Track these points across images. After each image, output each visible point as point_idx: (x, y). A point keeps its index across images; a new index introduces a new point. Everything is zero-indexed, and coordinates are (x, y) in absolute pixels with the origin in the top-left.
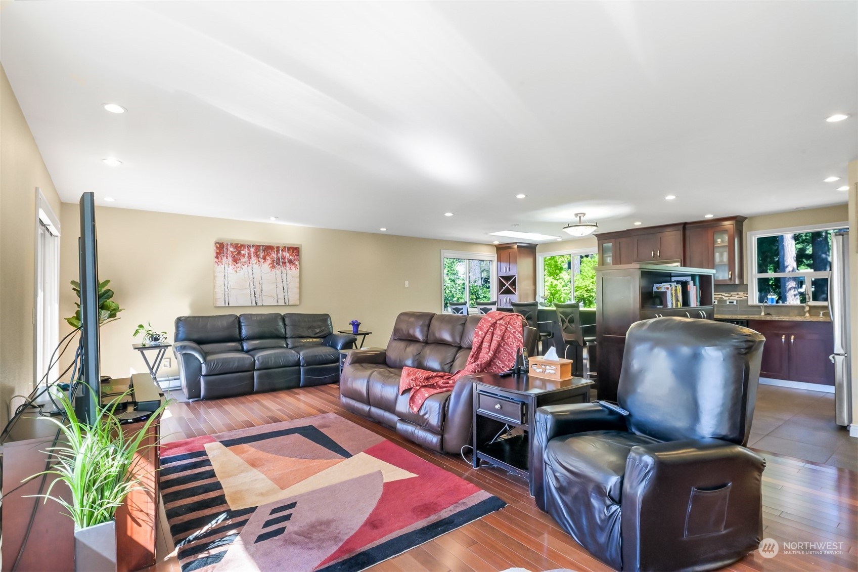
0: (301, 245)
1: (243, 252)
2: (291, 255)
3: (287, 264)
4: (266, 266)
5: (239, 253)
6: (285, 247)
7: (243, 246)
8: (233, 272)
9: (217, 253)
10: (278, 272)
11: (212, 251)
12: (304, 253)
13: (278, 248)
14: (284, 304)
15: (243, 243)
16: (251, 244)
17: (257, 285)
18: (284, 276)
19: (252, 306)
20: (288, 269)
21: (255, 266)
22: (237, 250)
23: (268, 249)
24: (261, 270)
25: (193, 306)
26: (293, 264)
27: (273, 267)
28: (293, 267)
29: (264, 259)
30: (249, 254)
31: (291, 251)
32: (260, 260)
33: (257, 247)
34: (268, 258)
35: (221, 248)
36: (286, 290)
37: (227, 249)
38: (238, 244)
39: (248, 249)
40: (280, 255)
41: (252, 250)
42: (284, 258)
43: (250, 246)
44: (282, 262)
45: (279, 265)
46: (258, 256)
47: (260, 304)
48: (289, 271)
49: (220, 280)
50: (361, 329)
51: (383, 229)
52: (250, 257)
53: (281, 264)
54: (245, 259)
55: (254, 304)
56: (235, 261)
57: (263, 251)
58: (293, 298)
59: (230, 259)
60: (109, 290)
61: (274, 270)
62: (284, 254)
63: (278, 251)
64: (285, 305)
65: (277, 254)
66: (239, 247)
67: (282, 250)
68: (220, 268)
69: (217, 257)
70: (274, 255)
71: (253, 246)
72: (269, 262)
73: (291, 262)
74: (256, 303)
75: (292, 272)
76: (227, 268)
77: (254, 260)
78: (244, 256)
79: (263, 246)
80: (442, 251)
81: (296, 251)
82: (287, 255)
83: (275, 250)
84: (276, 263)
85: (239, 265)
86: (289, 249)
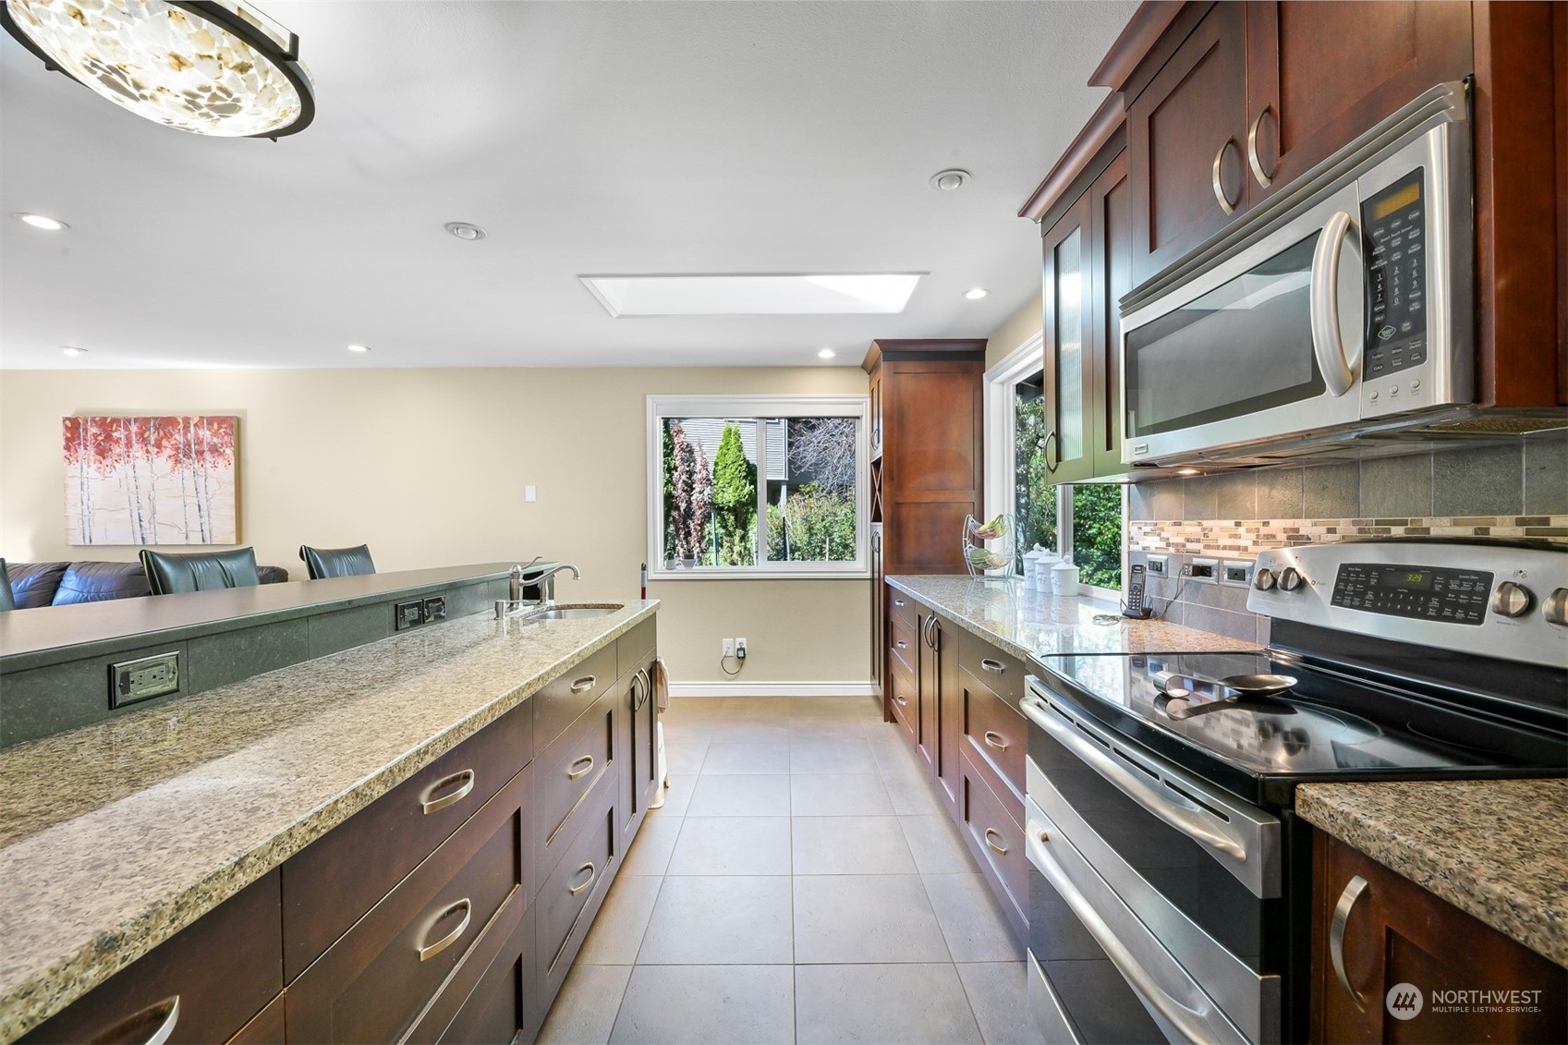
0: (245, 411)
1: (115, 434)
2: (214, 434)
3: (207, 455)
4: (162, 462)
5: (108, 437)
6: (202, 418)
7: (116, 421)
8: (97, 475)
9: (68, 440)
10: (188, 473)
11: (59, 435)
12: (251, 429)
13: (187, 420)
14: (201, 543)
15: (114, 416)
16: (132, 417)
17: (145, 502)
18: (201, 481)
19: (135, 545)
20: (208, 465)
21: (141, 463)
22: (105, 430)
23: (166, 424)
24: (154, 471)
26: (221, 454)
27: (177, 461)
28: (221, 462)
29: (158, 445)
30: (128, 438)
31: (216, 426)
32: (150, 448)
33: (144, 422)
34: (164, 442)
35: (73, 428)
36: (203, 513)
37: (85, 431)
38: (106, 419)
39: (126, 428)
40: (191, 436)
41: (134, 428)
42: (199, 442)
43: (129, 421)
44: (196, 453)
45: (190, 457)
46: (145, 441)
48: (210, 471)
49: (74, 494)
52: (129, 445)
53: (194, 455)
54: (117, 450)
55: (139, 542)
56: (102, 452)
57: (156, 429)
58: (222, 528)
59: (91, 450)
61: (179, 469)
62: (201, 433)
63: (186, 428)
64: (205, 545)
65: (185, 434)
66: (107, 425)
67: (196, 425)
68: (74, 469)
69: (68, 448)
70: (179, 438)
71: (136, 420)
72: (169, 452)
73: (214, 450)
74: (143, 539)
75: (221, 473)
76: (86, 467)
77: (137, 450)
78: (117, 441)
79: (156, 419)
81: (232, 426)
82: (205, 434)
83: (181, 426)
84: (186, 453)
85: (108, 461)
86: (211, 420)
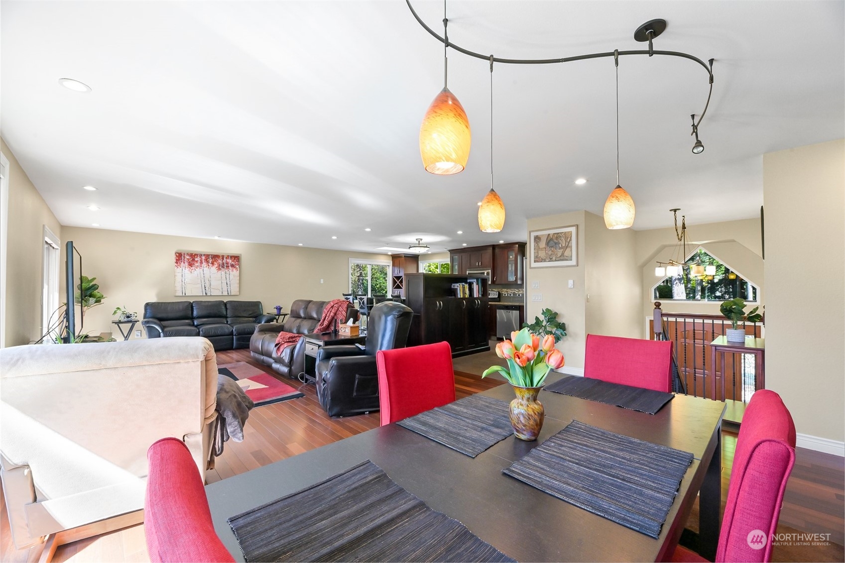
0: (241, 255)
1: (196, 259)
2: (233, 261)
3: (230, 267)
4: (214, 269)
5: (193, 260)
6: (228, 256)
7: (197, 255)
8: (189, 272)
9: (177, 260)
10: (223, 273)
11: (173, 258)
12: (243, 260)
13: (223, 257)
15: (196, 253)
16: (203, 254)
17: (207, 282)
18: (228, 275)
20: (230, 270)
21: (206, 269)
22: (192, 258)
23: (215, 257)
24: (211, 272)
25: (158, 295)
26: (235, 267)
27: (219, 269)
28: (234, 269)
29: (213, 264)
30: (201, 261)
31: (233, 259)
32: (209, 264)
33: (207, 256)
34: (215, 263)
35: (179, 257)
36: (228, 285)
37: (184, 257)
38: (192, 254)
39: (200, 257)
40: (225, 261)
41: (203, 258)
42: (227, 263)
43: (202, 255)
44: (226, 266)
45: (224, 268)
46: (208, 262)
47: (209, 294)
48: (231, 272)
49: (179, 278)
51: (301, 245)
52: (201, 263)
53: (225, 267)
54: (198, 264)
56: (191, 265)
57: (212, 258)
58: (234, 290)
59: (186, 264)
60: (95, 284)
61: (220, 272)
62: (228, 260)
63: (223, 259)
64: (228, 295)
65: (222, 261)
66: (193, 256)
67: (226, 258)
68: (179, 270)
69: (177, 263)
70: (220, 261)
71: (204, 255)
72: (216, 266)
73: (232, 266)
74: (206, 294)
75: (234, 273)
76: (184, 269)
77: (204, 264)
78: (197, 261)
79: (212, 255)
80: (350, 259)
81: (236, 258)
82: (230, 261)
83: (221, 258)
84: (221, 267)
85: (193, 268)
86: (231, 257)
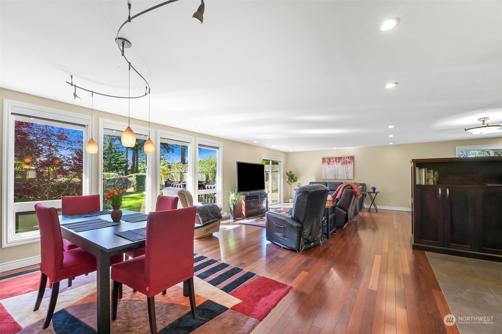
0: (355, 155)
1: (331, 160)
2: (350, 160)
3: (348, 163)
4: (339, 165)
5: (330, 161)
6: (347, 157)
8: (328, 167)
9: (323, 162)
10: (344, 167)
11: (321, 161)
12: (356, 159)
13: (344, 158)
15: (331, 157)
16: (334, 157)
17: (336, 172)
18: (347, 168)
19: (334, 179)
20: (348, 165)
21: (335, 165)
23: (340, 158)
24: (338, 166)
25: (316, 179)
26: (351, 163)
27: (342, 165)
28: (351, 165)
29: (339, 162)
30: (333, 161)
31: (350, 158)
32: (337, 163)
33: (336, 158)
34: (340, 161)
35: (324, 160)
36: (347, 174)
37: (326, 160)
39: (333, 159)
41: (334, 159)
42: (346, 161)
45: (345, 164)
46: (336, 161)
47: (337, 179)
48: (348, 166)
49: (323, 171)
50: (376, 191)
51: (391, 143)
52: (333, 162)
55: (335, 179)
56: (329, 163)
57: (338, 159)
58: (351, 176)
59: (327, 163)
60: (293, 174)
61: (343, 166)
62: (347, 160)
63: (344, 159)
64: (347, 179)
66: (329, 159)
68: (324, 166)
69: (322, 163)
70: (343, 160)
71: (335, 158)
72: (341, 163)
73: (349, 162)
75: (350, 166)
76: (326, 166)
77: (335, 163)
79: (338, 157)
80: (457, 148)
81: (352, 158)
82: (348, 160)
83: (343, 159)
84: (343, 163)
85: (330, 165)
86: (349, 157)
